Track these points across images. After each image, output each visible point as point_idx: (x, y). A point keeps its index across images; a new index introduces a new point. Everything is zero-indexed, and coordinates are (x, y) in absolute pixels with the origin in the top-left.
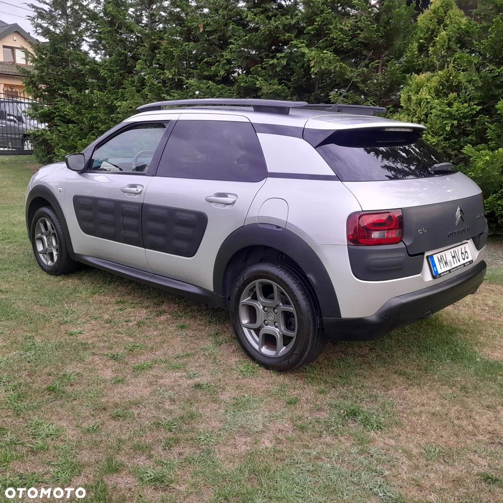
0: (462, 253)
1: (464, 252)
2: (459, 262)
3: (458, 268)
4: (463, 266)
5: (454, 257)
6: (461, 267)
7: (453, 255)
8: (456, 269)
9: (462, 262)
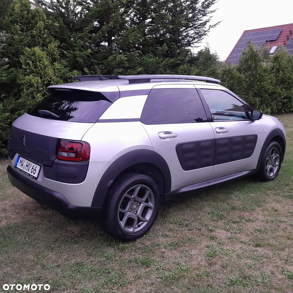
0: (33, 168)
1: (34, 168)
2: (28, 171)
3: (26, 173)
4: (28, 175)
5: (27, 166)
6: (27, 174)
7: (28, 165)
8: (24, 172)
9: (29, 172)
